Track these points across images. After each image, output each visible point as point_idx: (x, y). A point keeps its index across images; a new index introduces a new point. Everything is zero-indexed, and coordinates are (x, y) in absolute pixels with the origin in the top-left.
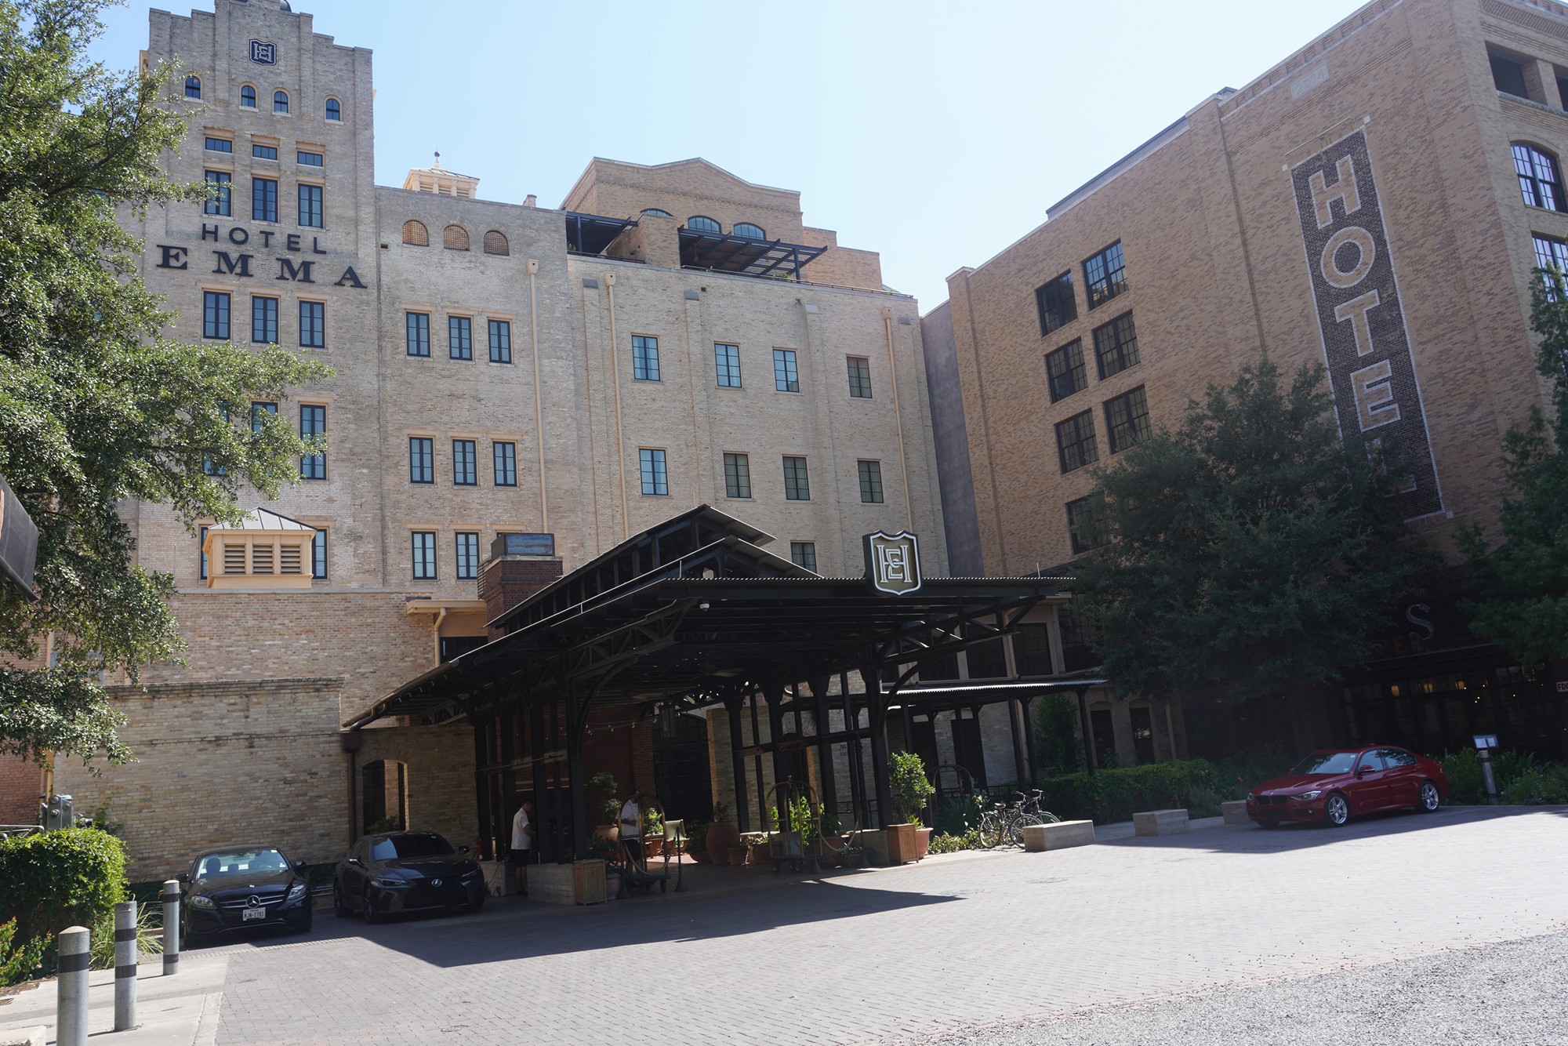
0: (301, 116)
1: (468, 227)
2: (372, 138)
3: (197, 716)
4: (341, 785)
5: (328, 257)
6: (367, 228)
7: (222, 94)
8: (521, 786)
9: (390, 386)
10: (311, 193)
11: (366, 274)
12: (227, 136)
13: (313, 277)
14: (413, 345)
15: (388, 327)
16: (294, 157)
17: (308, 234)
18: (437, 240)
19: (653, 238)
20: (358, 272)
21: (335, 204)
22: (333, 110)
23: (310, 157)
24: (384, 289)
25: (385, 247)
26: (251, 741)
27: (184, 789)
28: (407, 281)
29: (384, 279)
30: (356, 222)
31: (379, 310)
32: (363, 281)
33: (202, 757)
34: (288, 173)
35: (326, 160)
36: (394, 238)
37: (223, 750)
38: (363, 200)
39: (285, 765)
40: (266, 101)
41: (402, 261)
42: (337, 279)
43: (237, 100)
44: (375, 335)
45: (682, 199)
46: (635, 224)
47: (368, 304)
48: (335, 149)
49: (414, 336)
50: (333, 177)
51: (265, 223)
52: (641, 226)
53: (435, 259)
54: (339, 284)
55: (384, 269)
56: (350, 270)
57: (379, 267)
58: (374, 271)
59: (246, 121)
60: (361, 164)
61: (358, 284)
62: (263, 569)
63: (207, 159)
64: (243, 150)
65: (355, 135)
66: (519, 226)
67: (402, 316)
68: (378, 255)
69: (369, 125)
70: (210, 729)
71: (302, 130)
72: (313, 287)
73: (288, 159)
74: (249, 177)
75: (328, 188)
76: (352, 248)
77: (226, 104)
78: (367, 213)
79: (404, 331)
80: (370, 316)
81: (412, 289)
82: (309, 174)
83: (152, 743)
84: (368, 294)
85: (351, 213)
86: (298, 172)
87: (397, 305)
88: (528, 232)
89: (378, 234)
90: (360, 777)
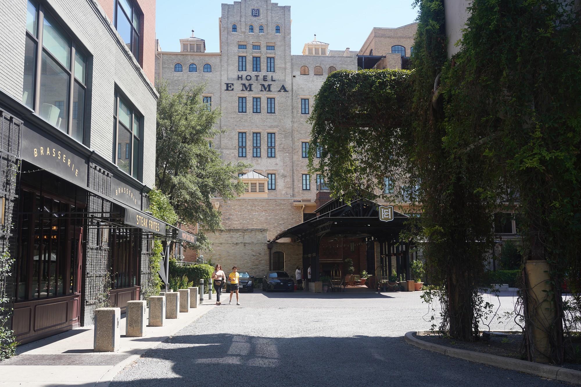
0: (267, 34)
1: (322, 66)
2: (290, 38)
3: (232, 237)
4: (267, 257)
5: (276, 82)
6: (289, 71)
7: (243, 30)
8: (321, 261)
9: (296, 125)
10: (271, 60)
11: (288, 87)
12: (245, 43)
13: (271, 89)
14: (303, 110)
15: (295, 105)
16: (265, 48)
17: (270, 74)
18: (312, 73)
19: (391, 62)
20: (285, 86)
21: (279, 63)
22: (278, 30)
23: (270, 47)
24: (294, 91)
25: (294, 76)
26: (245, 244)
27: (229, 256)
28: (301, 88)
29: (294, 88)
30: (285, 69)
31: (292, 99)
32: (287, 89)
33: (233, 248)
34: (264, 54)
35: (275, 48)
36: (297, 73)
37: (238, 246)
38: (287, 61)
39: (253, 251)
40: (256, 29)
41: (300, 80)
42: (279, 90)
43: (248, 31)
44: (291, 108)
45: (408, 40)
46: (385, 57)
47: (289, 97)
48: (279, 43)
49: (303, 107)
50: (278, 54)
51: (256, 72)
52: (387, 57)
53: (311, 79)
54: (280, 91)
55: (294, 84)
56: (283, 86)
57: (292, 84)
58: (291, 85)
59: (251, 38)
60: (287, 48)
61: (285, 91)
62: (254, 190)
63: (239, 52)
64: (249, 47)
65: (285, 38)
66: (341, 64)
67: (300, 100)
68: (292, 79)
69: (289, 34)
70: (235, 241)
71: (268, 38)
72: (271, 93)
73: (263, 49)
74: (252, 57)
75: (276, 58)
76: (284, 78)
77: (244, 33)
78: (289, 65)
79: (300, 106)
80: (289, 101)
81: (303, 91)
82: (270, 53)
83: (221, 244)
84: (289, 94)
85: (283, 66)
86: (267, 53)
87: (298, 97)
88: (344, 66)
89: (292, 72)
90: (272, 256)
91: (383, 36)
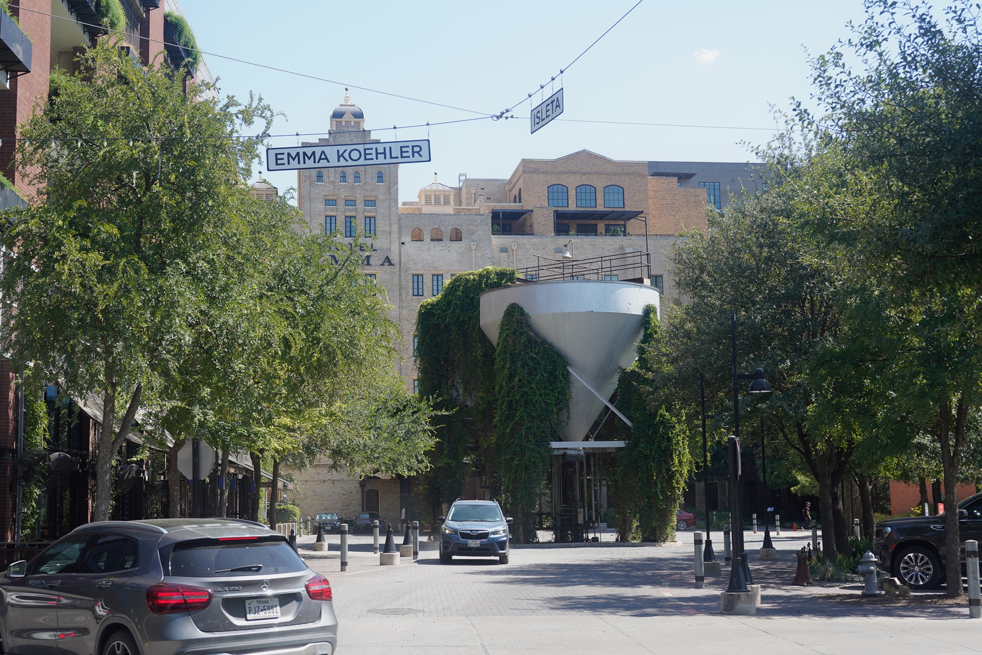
0: (366, 183)
1: (442, 228)
2: (397, 189)
3: (318, 474)
4: (359, 497)
5: (378, 252)
6: (395, 236)
7: (332, 179)
9: (404, 312)
10: (370, 220)
11: (394, 259)
12: (334, 198)
13: (371, 263)
14: (416, 291)
15: (404, 283)
16: (363, 204)
17: (369, 241)
18: (427, 238)
19: (539, 220)
20: (390, 258)
21: (381, 225)
22: (380, 177)
23: (370, 202)
24: (403, 264)
25: (403, 243)
26: (333, 482)
27: (315, 495)
28: (413, 260)
29: (403, 259)
30: (390, 233)
31: (400, 275)
32: (392, 262)
33: (320, 486)
34: (361, 211)
35: (377, 204)
36: (407, 239)
37: (326, 484)
38: (393, 222)
39: (343, 490)
40: (350, 178)
41: (411, 248)
42: (381, 263)
43: (338, 180)
44: (398, 288)
45: (572, 176)
46: (532, 211)
47: (395, 273)
48: (381, 197)
49: (416, 286)
50: (381, 211)
51: (350, 239)
52: (534, 213)
53: (426, 247)
54: (382, 265)
55: (402, 255)
56: (387, 258)
57: (400, 254)
58: (398, 256)
59: (342, 190)
60: (392, 204)
61: (391, 264)
63: (326, 210)
64: (341, 203)
65: (390, 189)
66: (468, 225)
67: (410, 277)
68: (400, 248)
69: (396, 183)
70: (322, 478)
71: (366, 190)
72: (371, 267)
73: (360, 206)
74: (344, 217)
75: (378, 217)
76: (388, 246)
77: (334, 183)
78: (395, 228)
79: (411, 284)
80: (396, 278)
81: (415, 263)
82: (370, 212)
83: (306, 481)
84: (395, 268)
85: (388, 229)
86: (365, 211)
87: (408, 272)
88: (472, 227)
89: (400, 238)
90: (365, 495)
91: (536, 171)
